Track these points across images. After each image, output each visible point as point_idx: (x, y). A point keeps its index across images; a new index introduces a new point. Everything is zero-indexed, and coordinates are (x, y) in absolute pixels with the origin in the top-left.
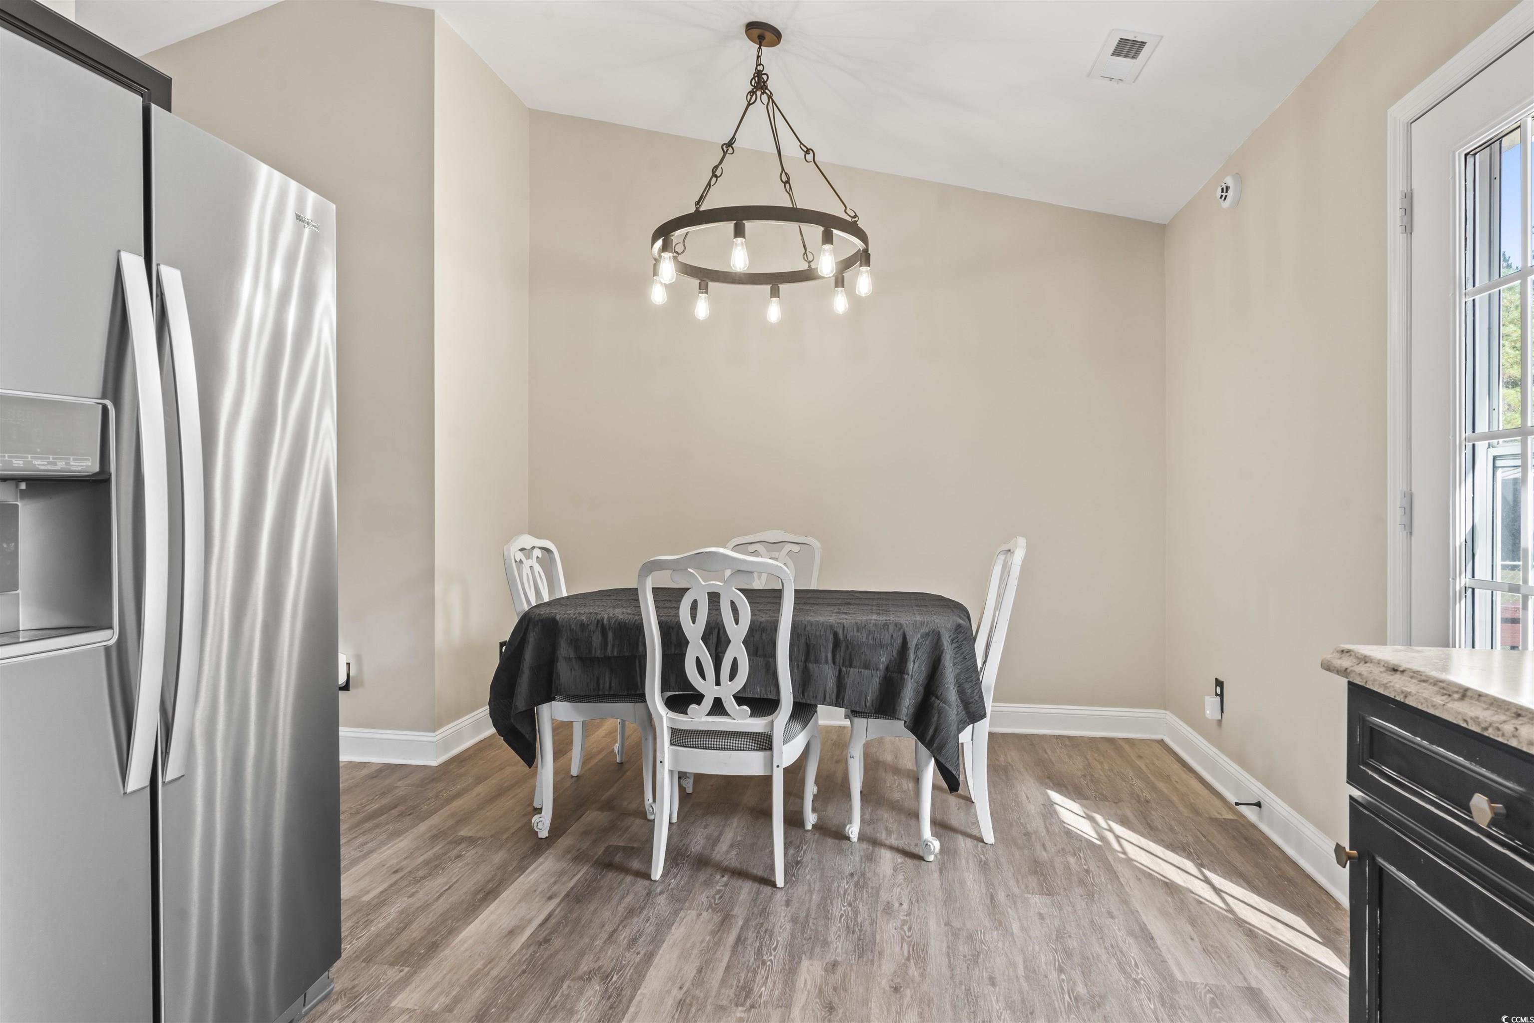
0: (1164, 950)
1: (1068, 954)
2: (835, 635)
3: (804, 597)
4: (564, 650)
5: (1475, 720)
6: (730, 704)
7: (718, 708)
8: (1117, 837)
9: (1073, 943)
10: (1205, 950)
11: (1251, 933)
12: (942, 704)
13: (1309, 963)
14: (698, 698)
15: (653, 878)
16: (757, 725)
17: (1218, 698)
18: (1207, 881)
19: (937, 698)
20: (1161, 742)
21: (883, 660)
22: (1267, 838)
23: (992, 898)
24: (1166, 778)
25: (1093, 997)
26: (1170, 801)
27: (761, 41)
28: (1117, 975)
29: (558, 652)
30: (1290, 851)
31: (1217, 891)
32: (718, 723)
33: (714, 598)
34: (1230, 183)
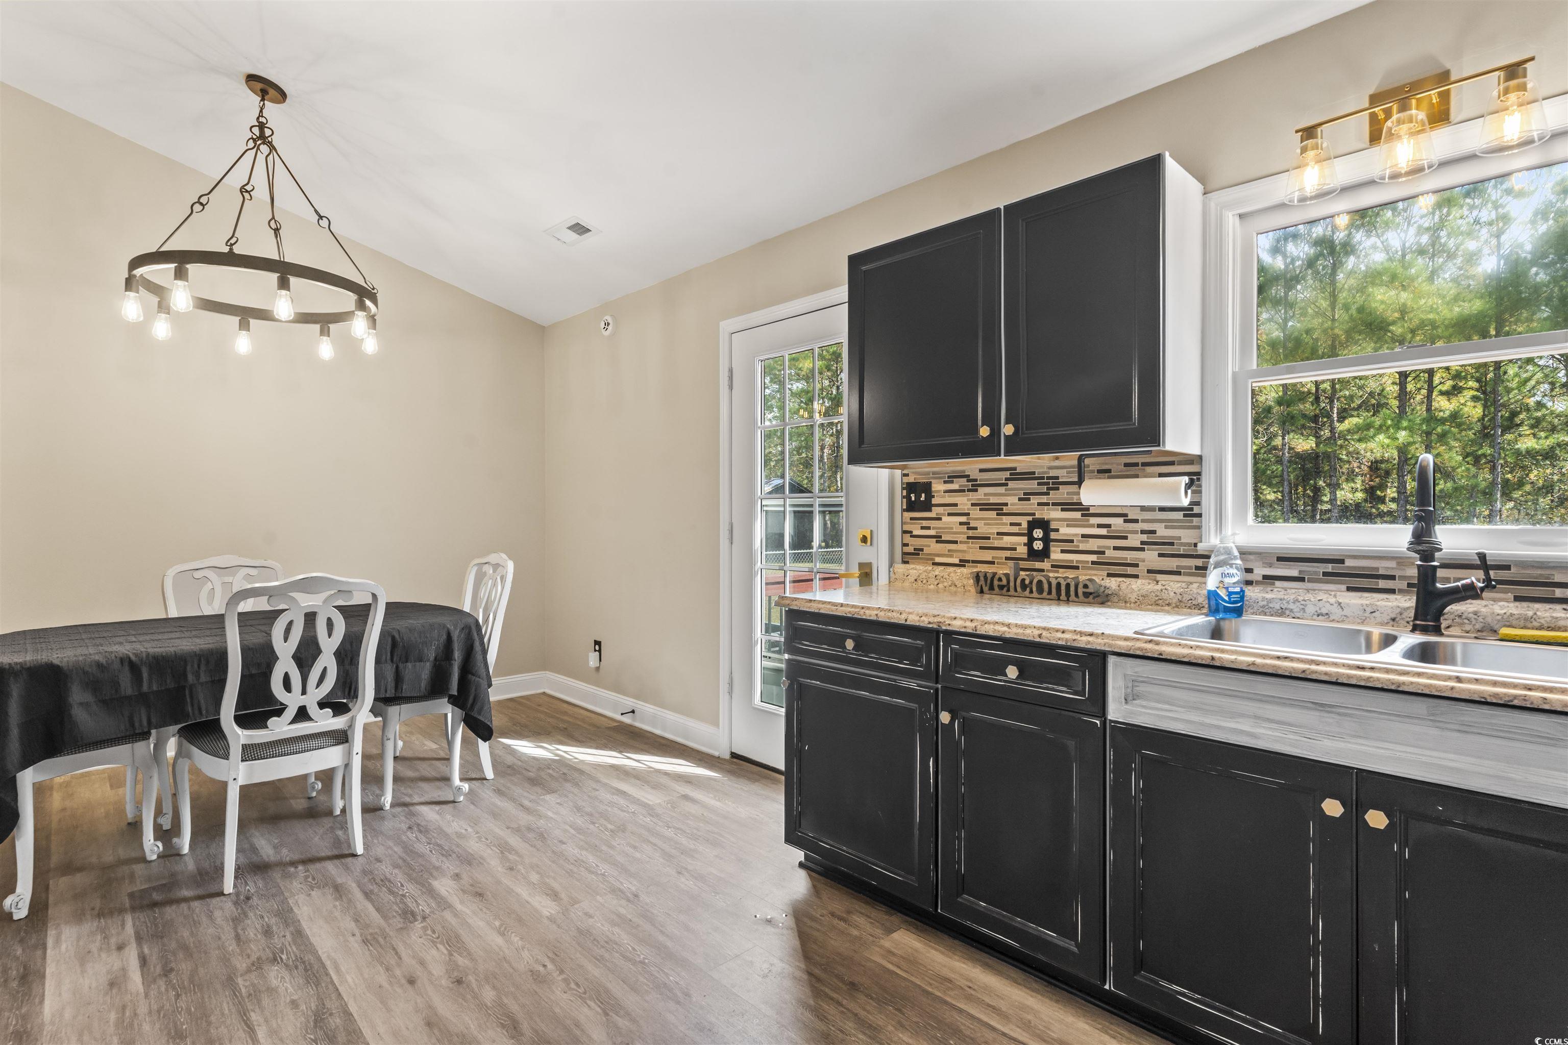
0: (634, 794)
1: (591, 815)
2: (393, 638)
3: (393, 609)
4: (77, 696)
5: (850, 612)
6: (313, 710)
7: (302, 714)
8: (565, 752)
9: (588, 809)
10: (653, 788)
11: (666, 774)
12: (477, 679)
13: (698, 777)
14: (279, 711)
15: (226, 892)
16: (338, 723)
17: (597, 653)
18: (629, 758)
19: (473, 675)
20: (544, 693)
21: (431, 654)
22: (641, 729)
23: (522, 806)
24: (565, 713)
25: (619, 827)
26: (578, 725)
27: (263, 94)
28: (622, 814)
29: (70, 700)
30: (658, 732)
31: (638, 761)
32: (304, 728)
33: (310, 618)
34: (610, 320)
